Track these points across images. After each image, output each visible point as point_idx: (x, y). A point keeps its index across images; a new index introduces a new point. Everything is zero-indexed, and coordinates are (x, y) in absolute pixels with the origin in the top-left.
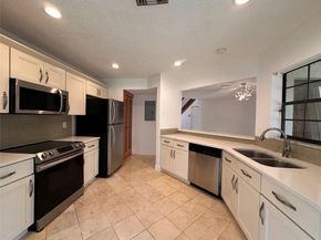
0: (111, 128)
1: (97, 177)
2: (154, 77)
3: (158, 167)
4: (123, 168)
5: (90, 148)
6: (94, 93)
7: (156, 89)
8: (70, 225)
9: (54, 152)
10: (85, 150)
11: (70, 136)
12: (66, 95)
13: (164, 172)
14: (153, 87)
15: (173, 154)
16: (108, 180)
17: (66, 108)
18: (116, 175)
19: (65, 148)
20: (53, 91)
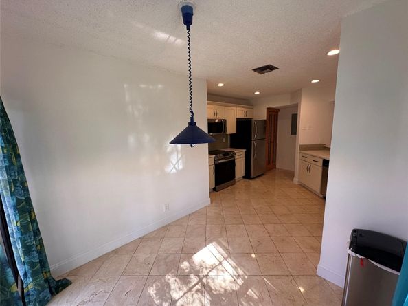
0: (253, 143)
1: (243, 177)
2: (296, 94)
3: (296, 180)
4: (264, 176)
5: (239, 156)
6: (241, 116)
7: (297, 104)
8: (229, 193)
9: (221, 155)
10: (236, 157)
11: (227, 148)
12: (225, 121)
13: (302, 186)
14: (295, 103)
15: (309, 169)
16: (250, 181)
17: (225, 131)
18: (257, 179)
19: (226, 154)
20: (217, 121)
